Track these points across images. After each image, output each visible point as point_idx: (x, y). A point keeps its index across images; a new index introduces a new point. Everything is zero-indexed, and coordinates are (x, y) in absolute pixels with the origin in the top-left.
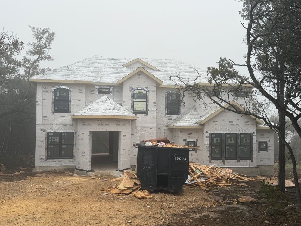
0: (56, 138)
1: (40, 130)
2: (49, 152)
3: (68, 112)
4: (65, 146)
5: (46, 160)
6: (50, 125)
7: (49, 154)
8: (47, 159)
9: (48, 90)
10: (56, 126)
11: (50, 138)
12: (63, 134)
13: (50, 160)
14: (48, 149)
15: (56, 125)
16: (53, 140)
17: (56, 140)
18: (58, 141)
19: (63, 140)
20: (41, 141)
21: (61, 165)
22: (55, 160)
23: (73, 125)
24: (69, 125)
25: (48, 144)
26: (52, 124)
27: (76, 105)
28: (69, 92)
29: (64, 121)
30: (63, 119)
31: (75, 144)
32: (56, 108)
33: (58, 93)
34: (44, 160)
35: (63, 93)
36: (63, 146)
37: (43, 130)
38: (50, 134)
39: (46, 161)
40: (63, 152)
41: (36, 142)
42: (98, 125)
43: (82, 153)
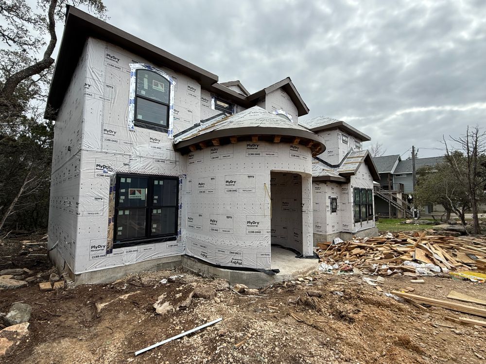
0: (140, 192)
1: (94, 167)
2: (120, 228)
3: (167, 132)
4: (159, 211)
5: (109, 252)
6: (123, 155)
7: (120, 233)
8: (114, 248)
9: (120, 64)
10: (138, 159)
11: (123, 191)
12: (156, 182)
13: (123, 249)
14: (116, 220)
15: (141, 157)
16: (130, 197)
17: (139, 195)
18: (143, 198)
19: (156, 197)
20: (96, 199)
21: (150, 259)
22: (135, 248)
23: (177, 163)
24: (168, 162)
25: (117, 206)
26: (130, 155)
27: (182, 120)
28: (170, 86)
29: (158, 151)
30: (157, 145)
31: (181, 205)
32: (140, 117)
33: (146, 81)
34: (105, 251)
35: (158, 86)
36: (155, 211)
37: (104, 167)
38: (123, 180)
39: (111, 252)
40: (155, 226)
41: (81, 200)
42: (291, 156)
43: (250, 225)
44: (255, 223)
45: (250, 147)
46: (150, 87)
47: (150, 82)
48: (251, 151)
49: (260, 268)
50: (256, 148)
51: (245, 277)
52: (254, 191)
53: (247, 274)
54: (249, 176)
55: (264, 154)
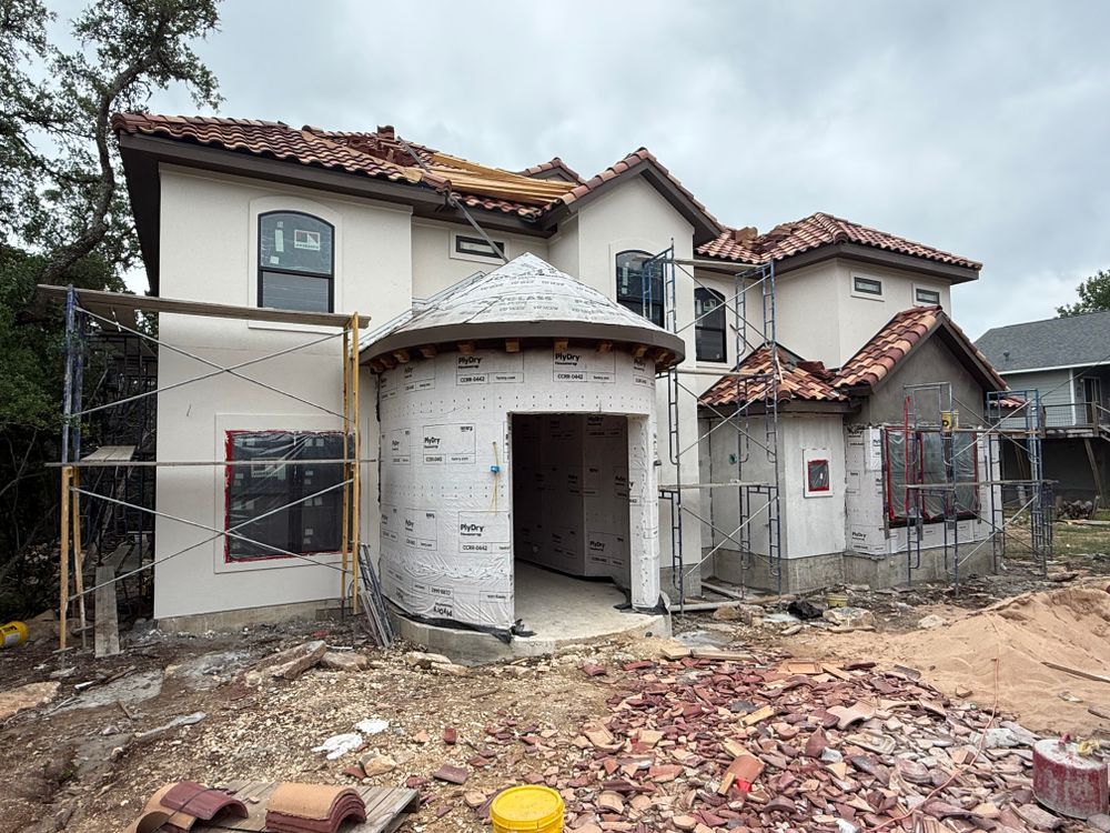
4: (318, 502)
7: (237, 546)
12: (308, 443)
14: (228, 520)
16: (255, 474)
18: (281, 475)
19: (309, 473)
25: (231, 494)
28: (333, 236)
33: (279, 234)
35: (306, 241)
36: (308, 502)
38: (241, 442)
40: (309, 532)
42: (556, 378)
43: (466, 532)
44: (476, 528)
45: (464, 365)
46: (288, 245)
47: (288, 236)
48: (467, 373)
49: (483, 623)
50: (477, 367)
51: (453, 642)
52: (472, 459)
53: (459, 635)
54: (462, 428)
55: (493, 379)
